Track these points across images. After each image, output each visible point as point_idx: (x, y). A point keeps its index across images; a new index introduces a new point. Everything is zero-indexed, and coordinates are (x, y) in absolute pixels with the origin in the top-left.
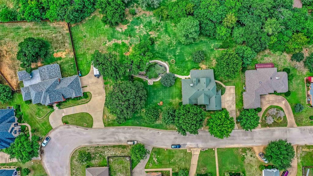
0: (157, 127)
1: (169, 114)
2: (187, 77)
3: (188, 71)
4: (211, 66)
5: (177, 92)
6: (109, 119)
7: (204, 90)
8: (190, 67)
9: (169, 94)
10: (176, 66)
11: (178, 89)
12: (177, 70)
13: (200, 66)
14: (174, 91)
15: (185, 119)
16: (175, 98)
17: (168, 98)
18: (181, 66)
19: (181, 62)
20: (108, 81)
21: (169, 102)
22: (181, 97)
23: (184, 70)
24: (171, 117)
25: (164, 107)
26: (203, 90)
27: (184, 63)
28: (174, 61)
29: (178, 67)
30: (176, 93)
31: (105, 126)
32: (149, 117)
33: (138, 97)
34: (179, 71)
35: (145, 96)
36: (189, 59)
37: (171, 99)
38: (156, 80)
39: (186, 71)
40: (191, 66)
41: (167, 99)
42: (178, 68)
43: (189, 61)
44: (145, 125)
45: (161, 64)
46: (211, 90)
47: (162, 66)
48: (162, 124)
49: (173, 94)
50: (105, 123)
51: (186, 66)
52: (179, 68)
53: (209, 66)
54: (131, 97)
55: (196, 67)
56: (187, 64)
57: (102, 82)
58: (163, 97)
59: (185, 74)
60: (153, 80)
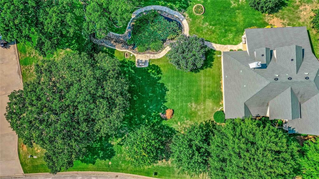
0: (159, 173)
1: (191, 146)
2: (235, 48)
3: (236, 33)
4: (294, 21)
5: (209, 87)
6: (36, 154)
7: (293, 80)
8: (242, 23)
9: (190, 91)
10: (205, 20)
11: (211, 78)
12: (209, 30)
13: (266, 20)
14: (203, 83)
15: (245, 168)
16: (204, 101)
17: (186, 102)
18: (218, 20)
19: (220, 10)
20: (32, 56)
21: (189, 111)
22: (217, 97)
23: (226, 31)
24: (197, 157)
25: (177, 123)
26: (290, 79)
27: (226, 13)
28: (202, 9)
29: (212, 23)
30: (207, 89)
31: (25, 172)
32: (136, 152)
33: (103, 98)
34: (213, 32)
35: (126, 94)
36: (238, 4)
37: (193, 104)
38: (156, 55)
39: (231, 32)
40: (244, 20)
41: (184, 104)
42: (210, 25)
43: (238, 9)
44: (129, 169)
45: (169, 17)
46: (312, 79)
47: (172, 21)
48: (171, 166)
49: (199, 90)
50: (26, 165)
51: (232, 21)
52: (213, 25)
53: (291, 20)
54: (81, 99)
55: (258, 22)
56: (236, 17)
57: (14, 59)
58: (175, 99)
59: (229, 41)
60: (148, 55)
